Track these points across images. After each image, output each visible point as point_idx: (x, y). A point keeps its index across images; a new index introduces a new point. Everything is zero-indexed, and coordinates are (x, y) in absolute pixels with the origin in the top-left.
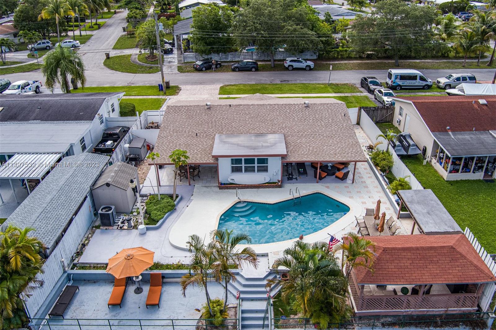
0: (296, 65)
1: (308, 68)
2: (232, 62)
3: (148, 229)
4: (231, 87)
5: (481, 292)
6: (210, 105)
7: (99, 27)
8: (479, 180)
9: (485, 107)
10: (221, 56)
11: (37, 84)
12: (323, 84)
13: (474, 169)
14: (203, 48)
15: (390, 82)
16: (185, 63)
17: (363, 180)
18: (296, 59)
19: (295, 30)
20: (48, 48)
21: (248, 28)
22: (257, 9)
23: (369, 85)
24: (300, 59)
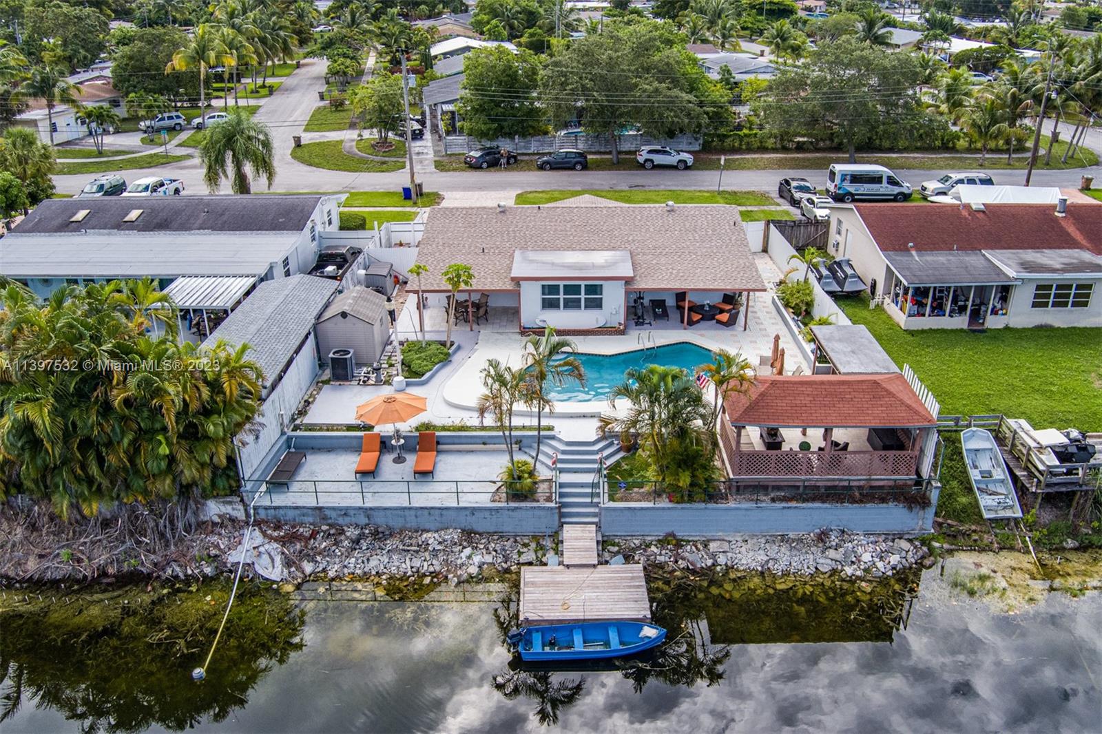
0: (659, 159)
1: (682, 166)
2: (538, 154)
3: (408, 384)
4: (537, 195)
5: (917, 448)
6: (504, 206)
7: (271, 91)
8: (962, 330)
9: (981, 216)
10: (517, 141)
11: (175, 185)
12: (708, 192)
13: (952, 311)
14: (483, 127)
15: (832, 188)
16: (447, 155)
17: (761, 327)
18: (659, 148)
19: (657, 90)
20: (178, 128)
21: (570, 87)
22: (587, 54)
23: (793, 191)
24: (668, 149)
